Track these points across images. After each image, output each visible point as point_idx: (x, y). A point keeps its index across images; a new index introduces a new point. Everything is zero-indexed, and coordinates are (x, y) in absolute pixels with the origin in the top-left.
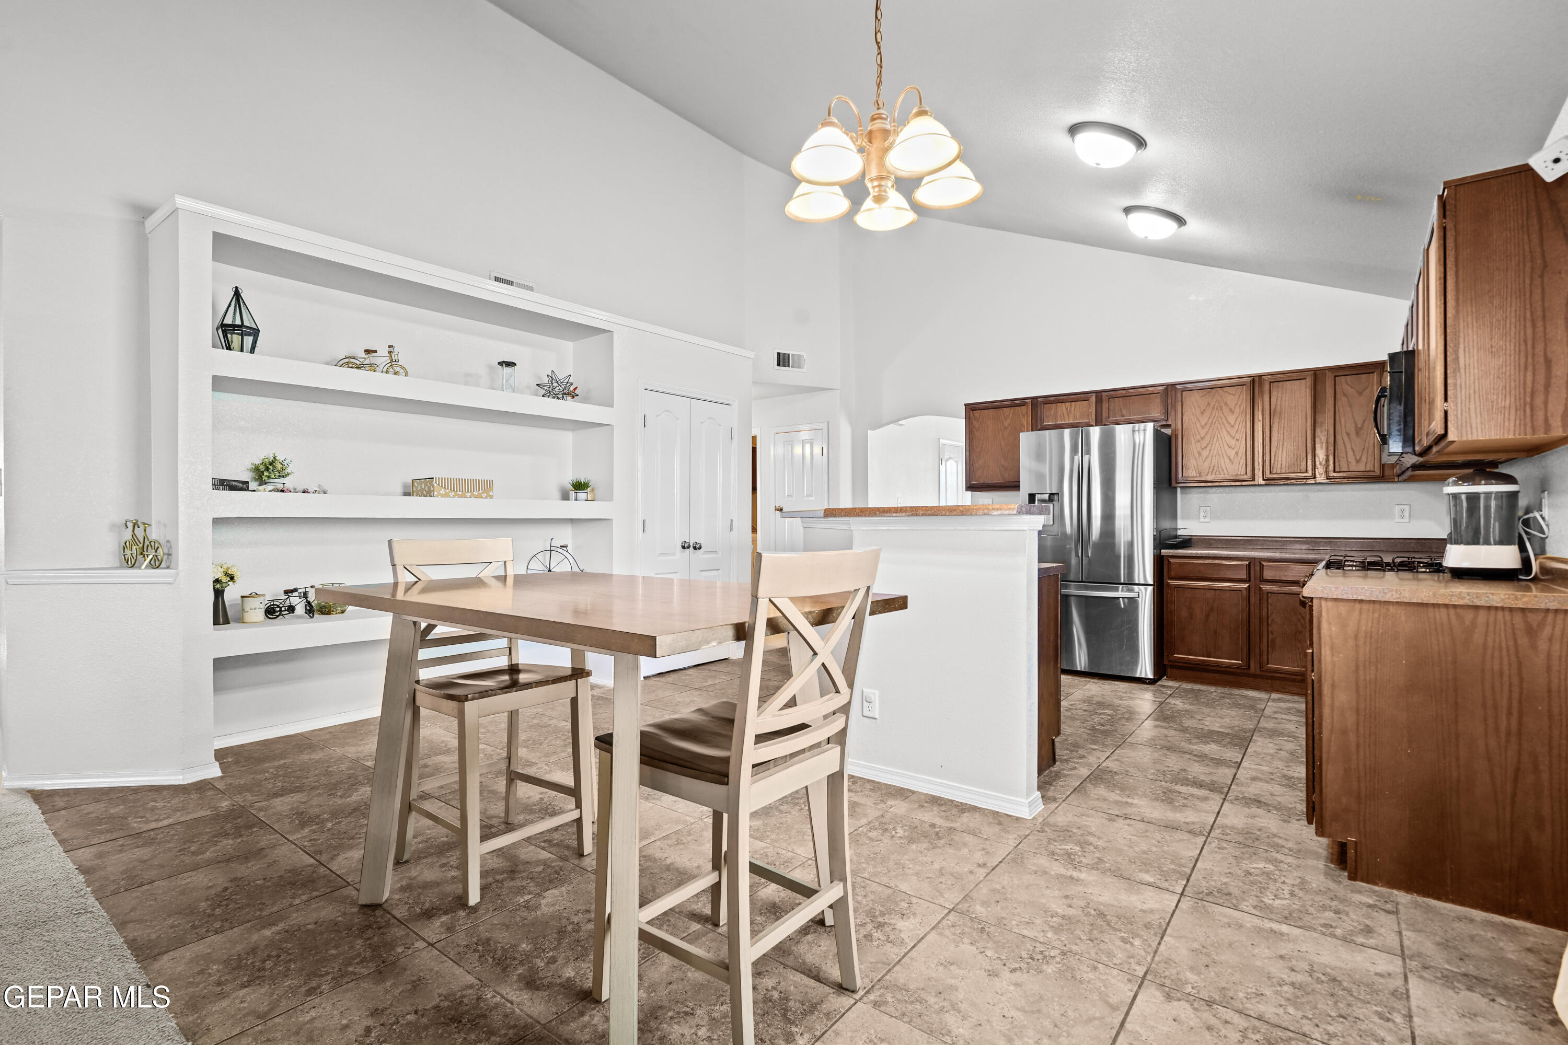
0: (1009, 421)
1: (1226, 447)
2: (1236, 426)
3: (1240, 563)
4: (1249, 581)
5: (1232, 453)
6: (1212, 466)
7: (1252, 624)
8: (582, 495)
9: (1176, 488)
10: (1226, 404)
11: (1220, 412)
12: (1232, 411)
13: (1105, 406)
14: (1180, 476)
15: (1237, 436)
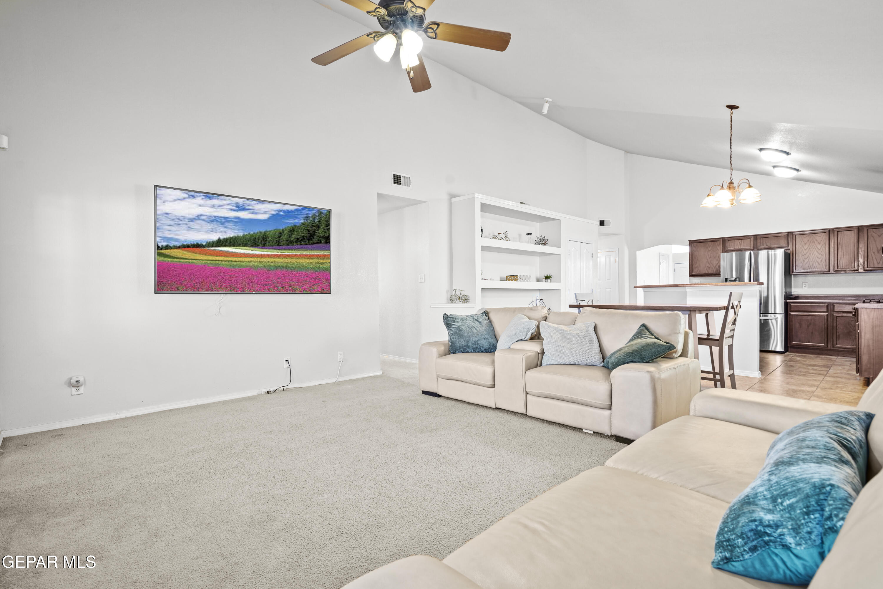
0: (711, 248)
1: (816, 258)
2: (821, 250)
3: (823, 305)
4: (828, 312)
5: (819, 261)
6: (810, 265)
7: (829, 329)
8: (549, 280)
9: (791, 275)
10: (816, 240)
11: (814, 244)
12: (819, 243)
13: (759, 241)
14: (794, 270)
15: (822, 253)
